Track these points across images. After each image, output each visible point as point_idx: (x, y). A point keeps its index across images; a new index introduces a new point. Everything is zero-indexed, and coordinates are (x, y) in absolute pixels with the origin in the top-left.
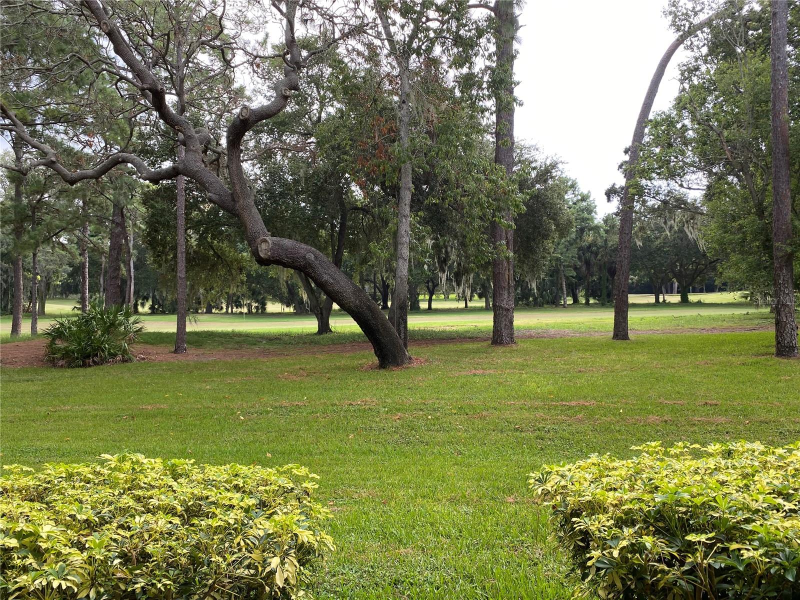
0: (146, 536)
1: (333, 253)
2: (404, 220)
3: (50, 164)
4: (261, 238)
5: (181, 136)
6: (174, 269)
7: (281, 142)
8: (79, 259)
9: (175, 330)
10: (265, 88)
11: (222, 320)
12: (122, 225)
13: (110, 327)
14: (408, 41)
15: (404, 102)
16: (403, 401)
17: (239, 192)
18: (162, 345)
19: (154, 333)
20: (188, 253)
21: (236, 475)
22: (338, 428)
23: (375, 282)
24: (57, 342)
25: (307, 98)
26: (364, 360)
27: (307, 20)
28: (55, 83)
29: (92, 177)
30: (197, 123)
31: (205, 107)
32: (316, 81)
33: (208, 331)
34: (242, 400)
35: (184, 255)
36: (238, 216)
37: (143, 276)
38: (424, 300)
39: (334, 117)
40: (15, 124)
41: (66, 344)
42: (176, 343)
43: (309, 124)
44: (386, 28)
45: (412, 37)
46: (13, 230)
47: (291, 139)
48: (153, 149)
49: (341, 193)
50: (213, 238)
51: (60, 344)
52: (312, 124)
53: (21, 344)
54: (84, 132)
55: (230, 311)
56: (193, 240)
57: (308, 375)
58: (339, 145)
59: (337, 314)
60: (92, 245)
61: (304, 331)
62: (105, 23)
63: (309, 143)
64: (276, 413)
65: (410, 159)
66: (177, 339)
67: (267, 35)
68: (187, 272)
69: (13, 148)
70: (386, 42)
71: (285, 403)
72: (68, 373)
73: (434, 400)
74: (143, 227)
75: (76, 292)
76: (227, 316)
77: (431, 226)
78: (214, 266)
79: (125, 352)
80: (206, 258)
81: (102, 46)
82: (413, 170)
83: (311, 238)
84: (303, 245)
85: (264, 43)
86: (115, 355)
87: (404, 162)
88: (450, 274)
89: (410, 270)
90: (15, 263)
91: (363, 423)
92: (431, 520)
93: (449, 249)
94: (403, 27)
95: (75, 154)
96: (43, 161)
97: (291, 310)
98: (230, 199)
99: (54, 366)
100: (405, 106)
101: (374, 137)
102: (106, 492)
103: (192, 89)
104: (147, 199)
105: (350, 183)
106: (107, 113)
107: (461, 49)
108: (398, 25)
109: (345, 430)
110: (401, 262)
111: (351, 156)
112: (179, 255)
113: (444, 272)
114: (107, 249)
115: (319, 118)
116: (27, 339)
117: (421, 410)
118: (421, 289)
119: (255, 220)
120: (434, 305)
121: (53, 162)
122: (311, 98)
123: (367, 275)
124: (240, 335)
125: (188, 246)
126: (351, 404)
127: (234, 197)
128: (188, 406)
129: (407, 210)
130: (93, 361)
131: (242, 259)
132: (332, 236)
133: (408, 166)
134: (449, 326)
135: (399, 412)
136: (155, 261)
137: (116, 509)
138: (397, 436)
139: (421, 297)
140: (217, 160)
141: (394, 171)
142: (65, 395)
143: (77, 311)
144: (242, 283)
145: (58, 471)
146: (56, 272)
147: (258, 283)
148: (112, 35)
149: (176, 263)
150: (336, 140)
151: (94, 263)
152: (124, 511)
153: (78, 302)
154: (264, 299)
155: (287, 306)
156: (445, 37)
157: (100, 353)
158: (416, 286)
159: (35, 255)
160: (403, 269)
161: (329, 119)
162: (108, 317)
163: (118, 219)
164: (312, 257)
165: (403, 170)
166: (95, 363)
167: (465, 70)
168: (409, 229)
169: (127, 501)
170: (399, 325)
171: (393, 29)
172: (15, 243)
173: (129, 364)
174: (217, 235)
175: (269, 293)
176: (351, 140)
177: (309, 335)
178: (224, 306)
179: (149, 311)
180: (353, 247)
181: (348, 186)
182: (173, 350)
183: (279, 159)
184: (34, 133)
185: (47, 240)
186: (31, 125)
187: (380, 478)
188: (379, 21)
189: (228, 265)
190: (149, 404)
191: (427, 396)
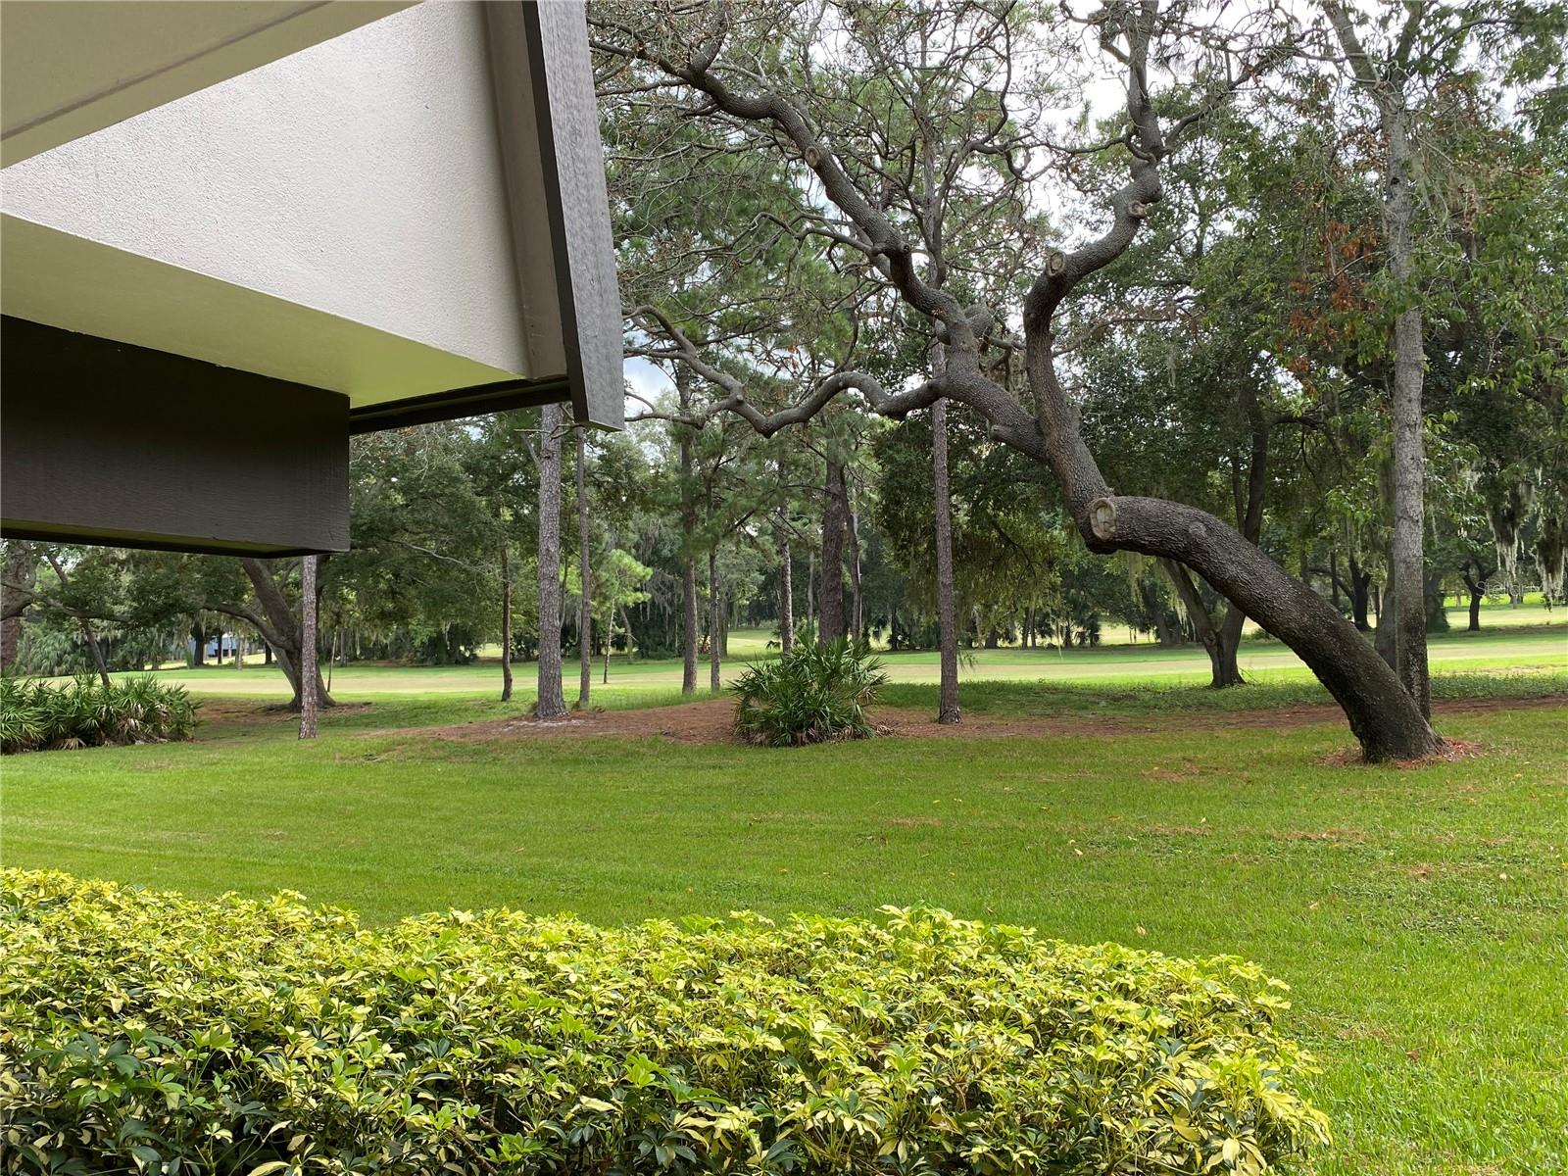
0: (977, 1061)
1: (1239, 518)
2: (1408, 434)
3: (737, 406)
4: (1096, 500)
5: (940, 326)
6: (931, 569)
7: (1122, 306)
8: (777, 560)
9: (938, 681)
10: (1087, 207)
11: (1017, 661)
12: (841, 497)
13: (832, 676)
14: (1399, 50)
15: (1395, 181)
16: (1430, 837)
17: (1049, 416)
18: (918, 708)
19: (901, 685)
20: (954, 539)
21: (1120, 966)
22: (1282, 887)
23: (1334, 575)
24: (752, 703)
25: (1171, 212)
26: (1326, 744)
27: (1168, 59)
28: (737, 268)
29: (797, 421)
30: (964, 296)
31: (976, 264)
32: (1191, 175)
33: (995, 683)
34: (1075, 817)
35: (949, 542)
36: (1049, 462)
37: (876, 584)
38: (1458, 609)
39: (1231, 240)
40: (681, 347)
41: (766, 707)
42: (942, 705)
43: (1179, 262)
44: (1345, 34)
45: (1407, 38)
46: (681, 519)
47: (1140, 298)
48: (888, 357)
49: (1253, 393)
50: (997, 507)
51: (757, 706)
52: (1185, 260)
53: (699, 705)
54: (779, 345)
55: (1030, 643)
56: (961, 513)
57: (1202, 774)
58: (1248, 293)
59: (1254, 644)
60: (795, 536)
61: (1184, 681)
62: (811, 151)
63: (1180, 300)
64: (1146, 847)
65: (1418, 301)
66: (943, 697)
67: (1087, 106)
68: (954, 572)
69: (678, 385)
70: (1348, 66)
71: (1163, 828)
72: (772, 754)
73: (1509, 838)
74: (875, 497)
75: (771, 617)
76: (1026, 653)
77: (1474, 440)
78: (999, 562)
79: (857, 719)
80: (984, 546)
81: (802, 191)
82: (1425, 322)
83: (1191, 490)
84: (1181, 508)
85: (1081, 125)
86: (840, 726)
87: (1403, 309)
88: (1527, 547)
89: (1428, 544)
90: (684, 573)
91: (1338, 879)
92: (1538, 1109)
93: (1522, 489)
94: (1384, 22)
95: (767, 383)
96: (725, 401)
97: (1150, 638)
98: (1032, 430)
99: (750, 742)
100: (1396, 189)
101: (1327, 266)
102: (896, 975)
103: (953, 236)
104: (882, 447)
105: (1272, 368)
106: (815, 304)
107: (1530, 39)
108: (1372, 21)
109: (1299, 892)
110: (1404, 528)
111: (1274, 313)
112: (940, 544)
113: (1511, 542)
114: (819, 541)
115: (1199, 246)
116: (705, 698)
117: (1480, 859)
118: (1449, 584)
119: (1083, 468)
120: (1485, 620)
121: (740, 403)
122: (1181, 211)
123: (1316, 559)
124: (1053, 689)
125: (955, 526)
126: (1305, 838)
127: (1040, 427)
128: (976, 823)
129: (1415, 412)
130: (808, 735)
131: (1051, 543)
132: (1235, 482)
133: (1414, 316)
134: (1529, 667)
135: (1425, 860)
136: (897, 557)
137: (918, 1006)
138: (1422, 915)
139: (1449, 602)
140: (1005, 361)
141: (1378, 329)
142: (772, 793)
143: (774, 650)
144: (1054, 588)
145: (813, 928)
146: (741, 584)
147: (1082, 587)
148: (822, 169)
149: (935, 559)
150: (1241, 285)
151: (799, 566)
152: (930, 1011)
153: (775, 633)
154: (1095, 617)
155: (1142, 631)
156: (1488, 22)
157: (818, 722)
158: (1437, 577)
159: (712, 558)
160: (1411, 542)
161: (1221, 245)
162: (827, 659)
163: (836, 488)
164: (1203, 531)
165: (1399, 327)
166: (812, 739)
167: (1547, 82)
168: (1421, 452)
169: (932, 993)
170: (1406, 666)
171: (1360, 33)
172: (684, 541)
173: (865, 743)
174: (1005, 502)
175: (1102, 604)
176: (1273, 280)
177: (1192, 689)
178: (1019, 634)
179: (888, 647)
180: (1284, 501)
181: (1269, 377)
182: (937, 717)
183: (1118, 341)
184: (707, 357)
185: (730, 532)
186: (702, 345)
187: (1393, 1001)
188: (1328, 24)
189: (1026, 556)
190: (908, 815)
191: (1491, 828)
